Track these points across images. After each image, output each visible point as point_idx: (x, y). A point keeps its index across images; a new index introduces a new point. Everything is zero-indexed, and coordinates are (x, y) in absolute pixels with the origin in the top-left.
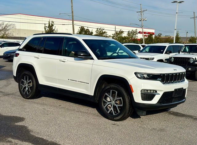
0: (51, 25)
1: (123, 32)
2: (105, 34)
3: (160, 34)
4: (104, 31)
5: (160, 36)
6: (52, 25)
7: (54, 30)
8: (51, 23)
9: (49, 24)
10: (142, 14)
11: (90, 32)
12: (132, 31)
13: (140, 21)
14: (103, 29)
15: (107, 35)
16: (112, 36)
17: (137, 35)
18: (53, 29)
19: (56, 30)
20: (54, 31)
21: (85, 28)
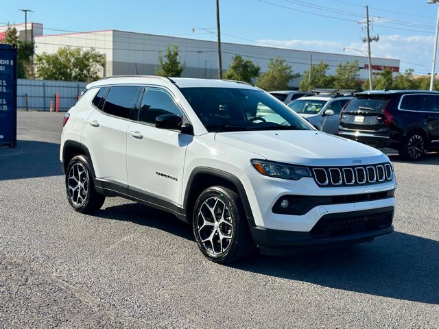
0: (172, 53)
1: (328, 66)
2: (288, 71)
3: (410, 70)
4: (284, 64)
5: (410, 74)
6: (177, 54)
7: (179, 63)
8: (171, 49)
9: (170, 52)
10: (370, 26)
11: (253, 66)
12: (348, 63)
13: (365, 41)
14: (283, 59)
15: (292, 73)
17: (358, 73)
18: (178, 61)
19: (182, 63)
20: (179, 65)
21: (243, 58)
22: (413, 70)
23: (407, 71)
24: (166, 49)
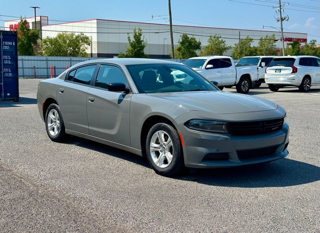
0: (137, 34)
1: (252, 39)
2: (223, 44)
4: (220, 39)
5: (313, 44)
6: (140, 35)
7: (143, 41)
8: (137, 31)
9: (135, 33)
10: (282, 10)
11: (196, 42)
12: (267, 36)
13: (278, 21)
14: (219, 36)
15: (226, 46)
16: (235, 46)
17: (274, 44)
18: (141, 39)
19: (145, 41)
20: (143, 43)
21: (189, 36)
22: (315, 41)
23: (311, 41)
24: (133, 31)
